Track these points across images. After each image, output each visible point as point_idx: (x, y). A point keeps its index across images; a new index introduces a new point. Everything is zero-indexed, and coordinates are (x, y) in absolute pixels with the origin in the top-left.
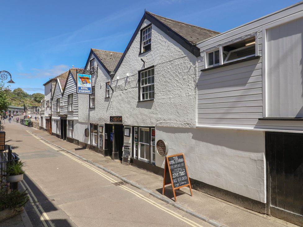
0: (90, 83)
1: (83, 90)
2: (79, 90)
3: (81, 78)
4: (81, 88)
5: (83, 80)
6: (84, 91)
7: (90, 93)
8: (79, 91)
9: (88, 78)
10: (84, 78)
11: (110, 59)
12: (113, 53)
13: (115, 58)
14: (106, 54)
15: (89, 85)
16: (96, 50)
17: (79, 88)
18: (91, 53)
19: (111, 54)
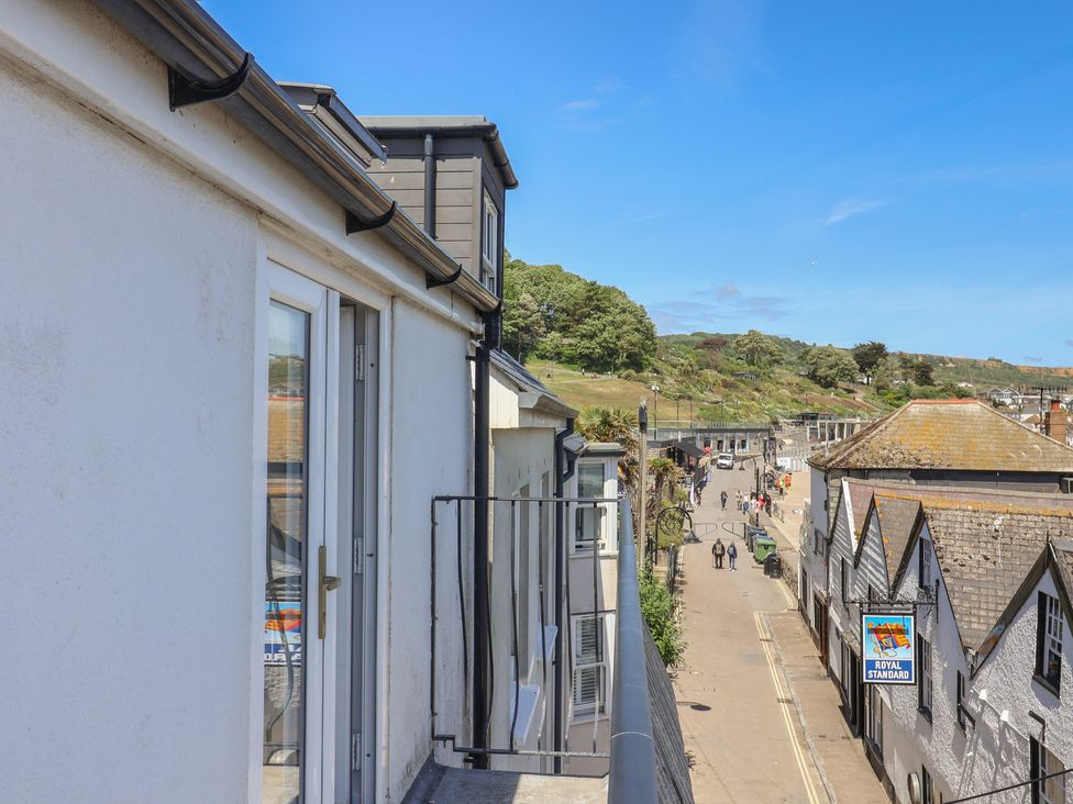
0: (909, 646)
1: (882, 670)
2: (870, 672)
3: (876, 631)
4: (877, 665)
5: (882, 636)
6: (885, 674)
7: (910, 679)
8: (867, 674)
9: (902, 631)
10: (887, 631)
11: (986, 558)
12: (1008, 516)
13: (1008, 554)
14: (976, 527)
15: (908, 654)
16: (937, 509)
17: (871, 665)
18: (921, 518)
19: (997, 522)
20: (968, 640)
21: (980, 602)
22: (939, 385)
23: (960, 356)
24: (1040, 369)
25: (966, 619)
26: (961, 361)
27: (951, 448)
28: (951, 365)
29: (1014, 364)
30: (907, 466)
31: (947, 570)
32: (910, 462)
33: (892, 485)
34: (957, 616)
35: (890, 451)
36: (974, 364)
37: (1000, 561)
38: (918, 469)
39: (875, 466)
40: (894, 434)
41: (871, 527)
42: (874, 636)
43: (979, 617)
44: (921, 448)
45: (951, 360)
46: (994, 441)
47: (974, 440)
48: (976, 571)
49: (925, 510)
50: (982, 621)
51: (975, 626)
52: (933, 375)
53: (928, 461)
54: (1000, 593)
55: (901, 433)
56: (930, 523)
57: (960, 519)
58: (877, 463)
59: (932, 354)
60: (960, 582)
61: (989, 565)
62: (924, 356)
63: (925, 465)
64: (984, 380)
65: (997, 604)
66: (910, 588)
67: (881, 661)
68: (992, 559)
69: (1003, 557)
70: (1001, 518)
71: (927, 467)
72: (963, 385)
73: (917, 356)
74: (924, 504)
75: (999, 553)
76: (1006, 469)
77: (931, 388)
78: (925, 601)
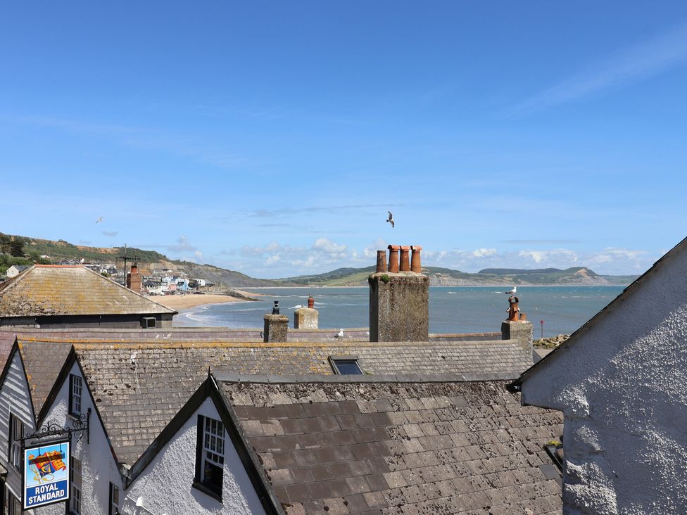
0: (65, 468)
1: (41, 494)
2: (30, 499)
4: (37, 491)
5: (42, 464)
6: (44, 497)
7: (65, 496)
8: (28, 501)
9: (59, 456)
10: (46, 459)
11: (128, 386)
12: (140, 352)
13: (144, 381)
14: (118, 362)
15: (62, 475)
16: (86, 350)
17: (31, 492)
18: (73, 357)
19: (133, 357)
20: (122, 457)
21: (127, 423)
22: (28, 256)
23: (41, 238)
24: (90, 248)
25: (118, 439)
26: (41, 241)
27: (66, 299)
28: (34, 243)
29: (74, 244)
30: (34, 314)
31: (99, 400)
32: (36, 311)
33: (23, 330)
34: (111, 438)
35: (19, 303)
36: (49, 244)
37: (138, 387)
38: (42, 316)
39: (7, 315)
40: (21, 290)
41: (13, 366)
42: (34, 466)
43: (128, 435)
44: (44, 300)
45: (34, 240)
46: (97, 294)
47: (83, 293)
48: (121, 397)
49: (77, 352)
50: (131, 438)
51: (125, 444)
52: (23, 249)
53: (50, 310)
54: (141, 413)
55: (27, 289)
56: (82, 363)
57: (105, 357)
58: (9, 313)
59: (21, 236)
60: (111, 409)
61: (131, 392)
62: (15, 237)
63: (47, 313)
64: (55, 254)
65: (140, 422)
66: (58, 416)
67: (40, 487)
68: (133, 387)
69: (140, 384)
70: (135, 353)
71: (49, 314)
72: (43, 257)
73: (10, 236)
74: (76, 346)
75: (137, 380)
76: (106, 313)
77: (22, 258)
78: (79, 428)
